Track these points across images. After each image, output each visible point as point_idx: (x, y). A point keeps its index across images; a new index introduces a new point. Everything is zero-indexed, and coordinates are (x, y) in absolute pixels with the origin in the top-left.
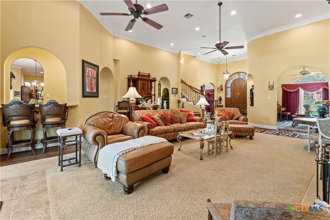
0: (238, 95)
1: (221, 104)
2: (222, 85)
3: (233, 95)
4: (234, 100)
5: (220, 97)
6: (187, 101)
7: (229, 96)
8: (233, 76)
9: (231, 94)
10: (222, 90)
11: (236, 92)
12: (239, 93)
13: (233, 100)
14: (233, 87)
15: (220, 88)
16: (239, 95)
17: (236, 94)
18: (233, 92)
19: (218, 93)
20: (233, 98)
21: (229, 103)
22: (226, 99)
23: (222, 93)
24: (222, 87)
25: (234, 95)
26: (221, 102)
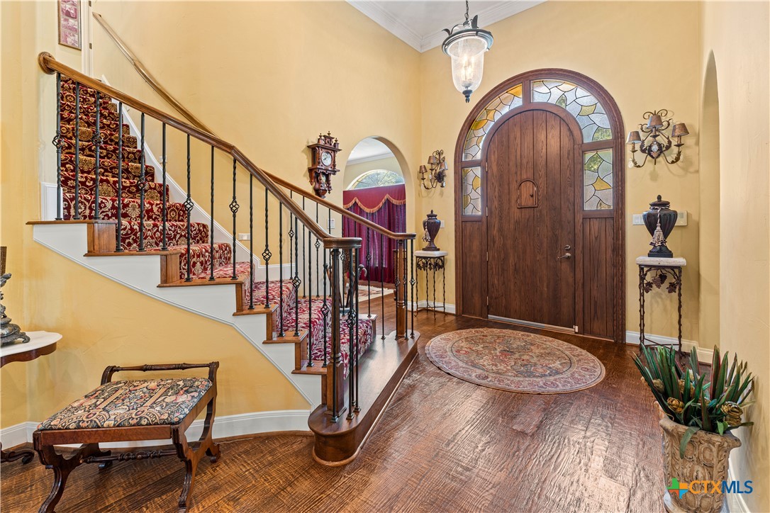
0: (526, 200)
1: (436, 254)
2: (440, 154)
3: (496, 203)
4: (501, 230)
5: (431, 216)
6: (90, 254)
7: (475, 207)
8: (497, 101)
9: (486, 199)
10: (440, 177)
11: (514, 186)
12: (528, 189)
13: (495, 232)
14: (493, 158)
15: (428, 167)
16: (530, 203)
17: (514, 197)
18: (497, 184)
19: (419, 194)
20: (495, 221)
21: (476, 244)
22: (463, 223)
23: (442, 194)
24: (440, 162)
25: (501, 204)
26: (437, 242)
